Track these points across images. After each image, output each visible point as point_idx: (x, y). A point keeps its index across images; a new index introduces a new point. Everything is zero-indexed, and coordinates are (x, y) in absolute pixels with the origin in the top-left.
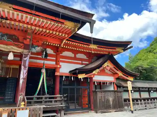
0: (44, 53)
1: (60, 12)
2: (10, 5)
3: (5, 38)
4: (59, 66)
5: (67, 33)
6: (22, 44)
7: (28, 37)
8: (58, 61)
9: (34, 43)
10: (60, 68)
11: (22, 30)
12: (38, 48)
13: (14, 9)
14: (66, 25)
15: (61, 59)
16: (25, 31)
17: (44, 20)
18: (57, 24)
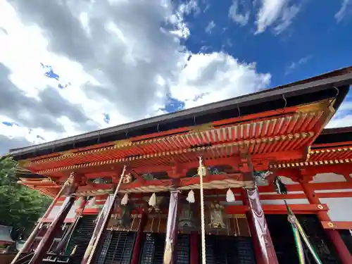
0: (278, 185)
1: (281, 95)
2: (210, 124)
3: (216, 171)
4: (321, 207)
5: (310, 128)
6: (239, 175)
7: (243, 160)
8: (314, 196)
9: (256, 169)
10: (327, 211)
11: (233, 155)
12: (265, 175)
13: (215, 126)
14: (301, 113)
15: (316, 192)
16: (237, 155)
17: (259, 122)
18: (283, 119)
